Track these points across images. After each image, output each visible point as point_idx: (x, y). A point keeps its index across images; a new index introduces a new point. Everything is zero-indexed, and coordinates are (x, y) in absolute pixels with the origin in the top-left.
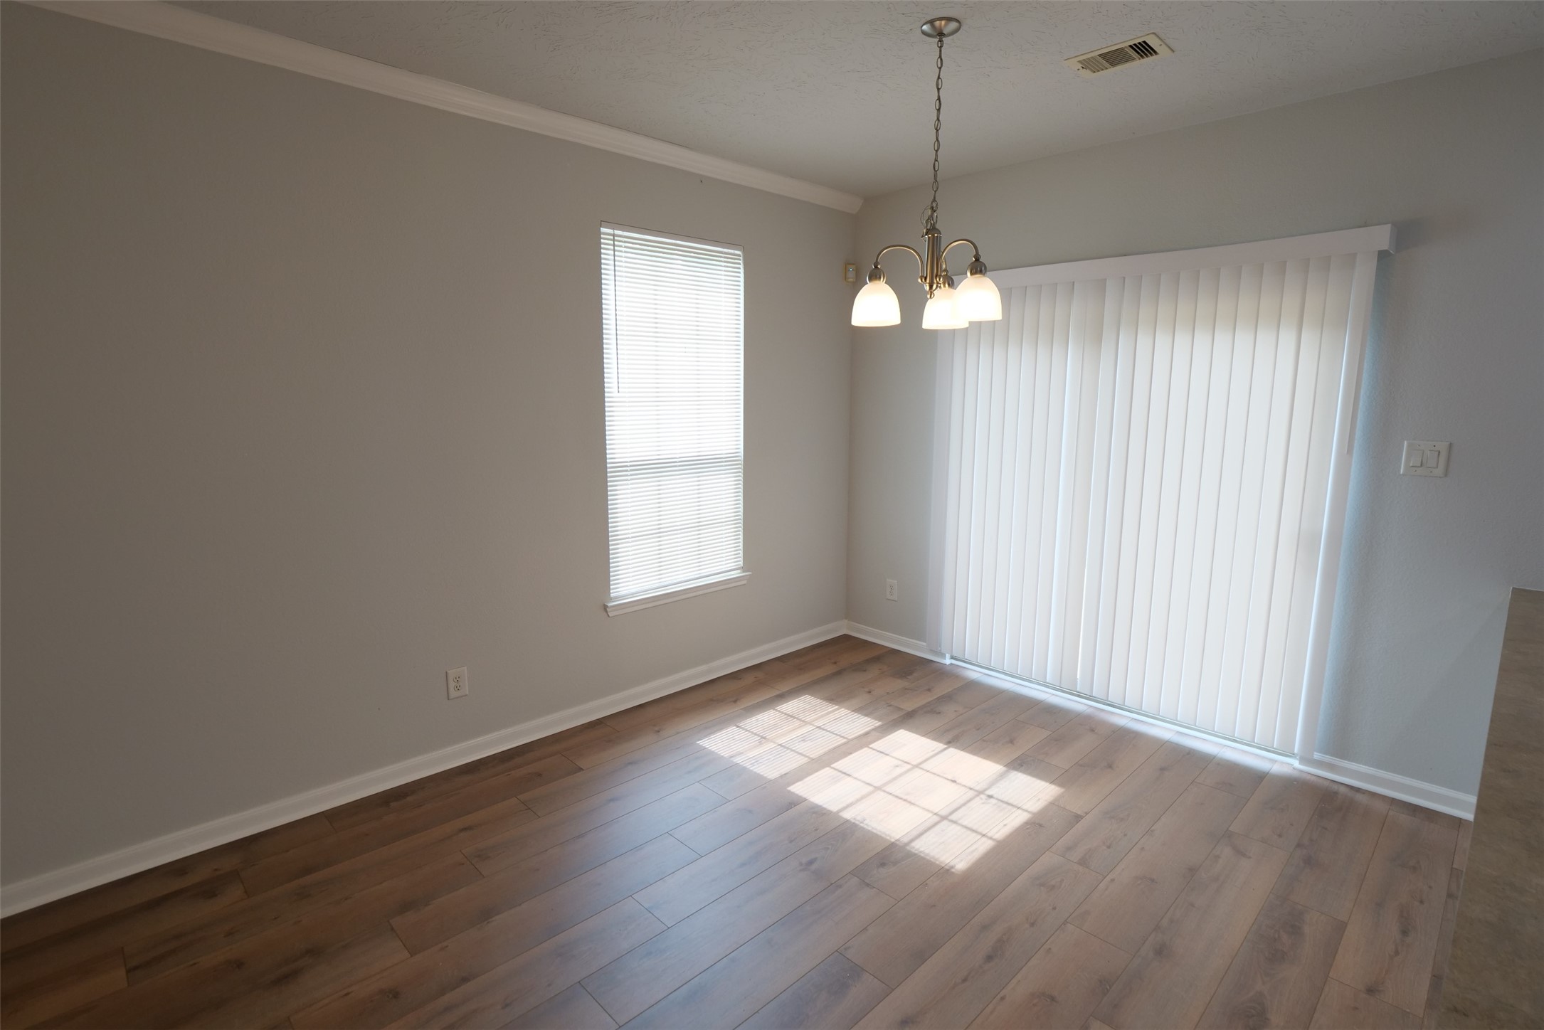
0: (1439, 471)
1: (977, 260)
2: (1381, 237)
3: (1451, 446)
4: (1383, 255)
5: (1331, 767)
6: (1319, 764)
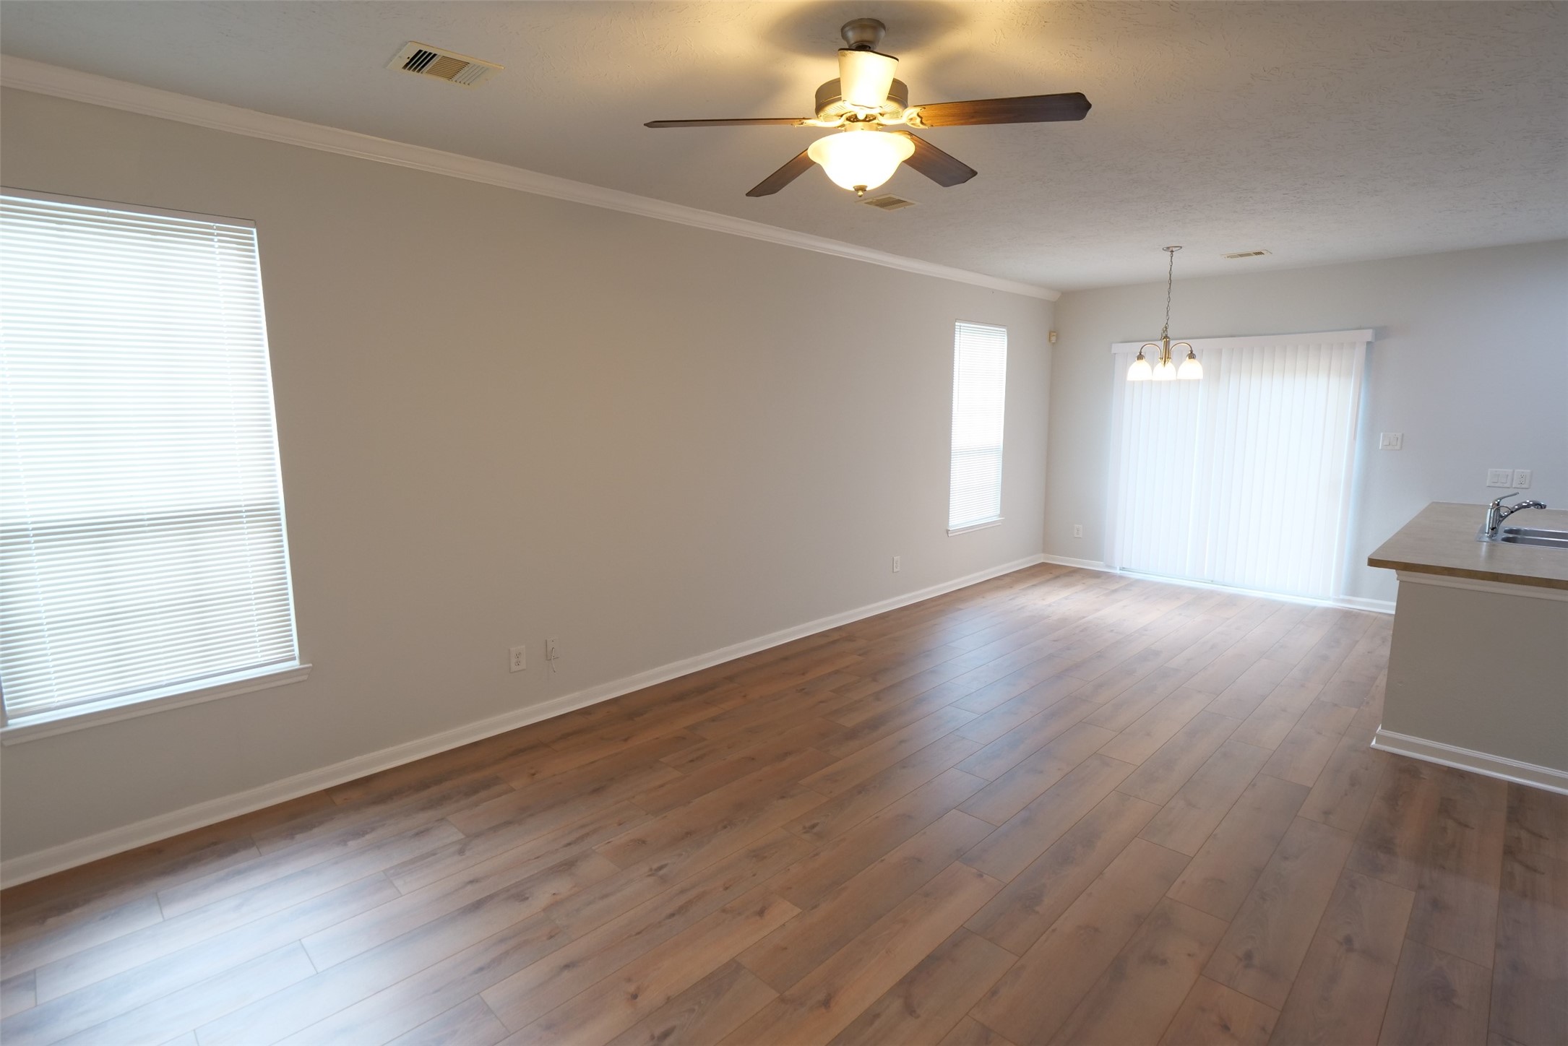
0: (1398, 447)
1: (1191, 353)
2: (1368, 335)
3: (1403, 435)
4: (1368, 343)
5: (1349, 602)
6: (1343, 601)
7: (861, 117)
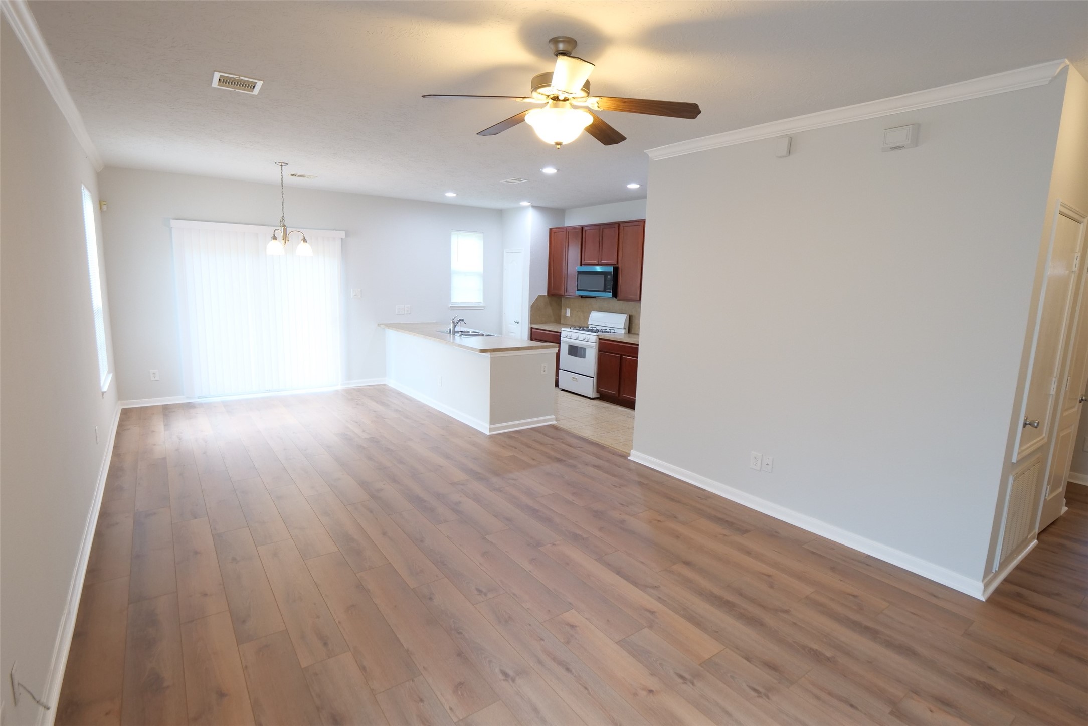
0: (360, 297)
2: (342, 234)
3: (361, 290)
4: (342, 239)
7: (561, 98)
